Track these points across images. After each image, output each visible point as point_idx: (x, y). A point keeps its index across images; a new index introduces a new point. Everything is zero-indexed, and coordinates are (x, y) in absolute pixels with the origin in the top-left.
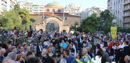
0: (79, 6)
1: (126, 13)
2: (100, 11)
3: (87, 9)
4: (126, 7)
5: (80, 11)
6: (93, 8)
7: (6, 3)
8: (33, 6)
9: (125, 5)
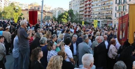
0: (50, 7)
1: (80, 12)
2: (63, 10)
3: (55, 8)
4: (81, 8)
5: (51, 9)
6: (59, 8)
7: (1, 1)
8: (20, 4)
9: (80, 8)
